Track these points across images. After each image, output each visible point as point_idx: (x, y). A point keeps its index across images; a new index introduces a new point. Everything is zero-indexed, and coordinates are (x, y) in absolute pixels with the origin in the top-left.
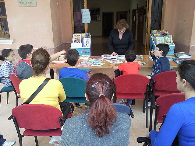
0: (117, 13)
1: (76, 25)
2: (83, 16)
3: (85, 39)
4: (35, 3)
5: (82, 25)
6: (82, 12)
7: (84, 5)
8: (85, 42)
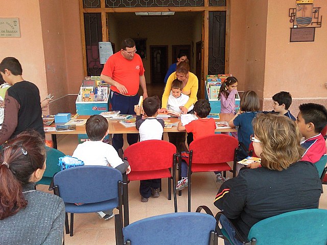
0: (174, 47)
1: (91, 66)
2: (102, 53)
3: (100, 89)
4: (18, 32)
5: (100, 67)
6: (100, 46)
7: (102, 36)
8: (99, 93)
